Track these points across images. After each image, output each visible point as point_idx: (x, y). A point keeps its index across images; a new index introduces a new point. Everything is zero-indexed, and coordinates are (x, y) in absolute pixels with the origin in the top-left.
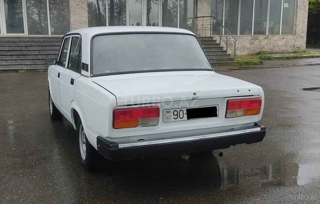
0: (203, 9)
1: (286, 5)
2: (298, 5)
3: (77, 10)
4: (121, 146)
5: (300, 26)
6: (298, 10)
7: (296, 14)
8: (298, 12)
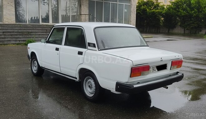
0: (84, 10)
1: (126, 10)
2: (132, 10)
3: (8, 7)
4: (135, 86)
5: (132, 22)
6: (131, 13)
7: (131, 16)
8: (132, 14)
